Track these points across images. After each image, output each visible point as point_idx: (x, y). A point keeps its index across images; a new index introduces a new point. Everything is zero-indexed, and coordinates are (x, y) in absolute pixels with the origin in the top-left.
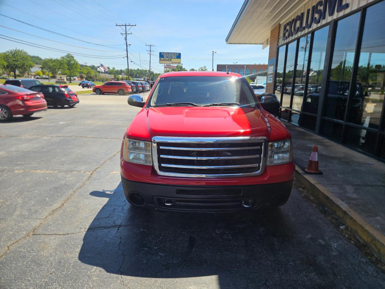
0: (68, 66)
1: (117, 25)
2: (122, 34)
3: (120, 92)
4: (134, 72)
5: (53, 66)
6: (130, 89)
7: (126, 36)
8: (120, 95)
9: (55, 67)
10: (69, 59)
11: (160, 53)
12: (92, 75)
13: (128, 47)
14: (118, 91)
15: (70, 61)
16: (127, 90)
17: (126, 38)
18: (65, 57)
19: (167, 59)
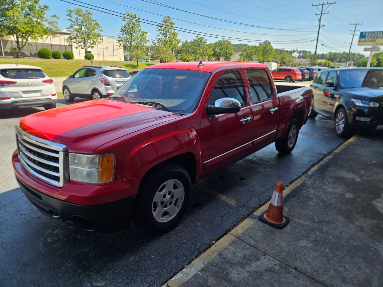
0: (263, 52)
1: (313, 5)
2: (317, 15)
3: (287, 79)
4: (339, 56)
5: (250, 53)
6: (300, 75)
7: (321, 16)
8: (286, 82)
9: (251, 54)
10: (265, 46)
11: (362, 33)
12: (286, 61)
13: (320, 29)
14: (286, 77)
15: (265, 48)
16: (295, 77)
17: (321, 18)
18: (262, 44)
19: (370, 39)
